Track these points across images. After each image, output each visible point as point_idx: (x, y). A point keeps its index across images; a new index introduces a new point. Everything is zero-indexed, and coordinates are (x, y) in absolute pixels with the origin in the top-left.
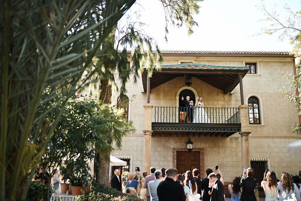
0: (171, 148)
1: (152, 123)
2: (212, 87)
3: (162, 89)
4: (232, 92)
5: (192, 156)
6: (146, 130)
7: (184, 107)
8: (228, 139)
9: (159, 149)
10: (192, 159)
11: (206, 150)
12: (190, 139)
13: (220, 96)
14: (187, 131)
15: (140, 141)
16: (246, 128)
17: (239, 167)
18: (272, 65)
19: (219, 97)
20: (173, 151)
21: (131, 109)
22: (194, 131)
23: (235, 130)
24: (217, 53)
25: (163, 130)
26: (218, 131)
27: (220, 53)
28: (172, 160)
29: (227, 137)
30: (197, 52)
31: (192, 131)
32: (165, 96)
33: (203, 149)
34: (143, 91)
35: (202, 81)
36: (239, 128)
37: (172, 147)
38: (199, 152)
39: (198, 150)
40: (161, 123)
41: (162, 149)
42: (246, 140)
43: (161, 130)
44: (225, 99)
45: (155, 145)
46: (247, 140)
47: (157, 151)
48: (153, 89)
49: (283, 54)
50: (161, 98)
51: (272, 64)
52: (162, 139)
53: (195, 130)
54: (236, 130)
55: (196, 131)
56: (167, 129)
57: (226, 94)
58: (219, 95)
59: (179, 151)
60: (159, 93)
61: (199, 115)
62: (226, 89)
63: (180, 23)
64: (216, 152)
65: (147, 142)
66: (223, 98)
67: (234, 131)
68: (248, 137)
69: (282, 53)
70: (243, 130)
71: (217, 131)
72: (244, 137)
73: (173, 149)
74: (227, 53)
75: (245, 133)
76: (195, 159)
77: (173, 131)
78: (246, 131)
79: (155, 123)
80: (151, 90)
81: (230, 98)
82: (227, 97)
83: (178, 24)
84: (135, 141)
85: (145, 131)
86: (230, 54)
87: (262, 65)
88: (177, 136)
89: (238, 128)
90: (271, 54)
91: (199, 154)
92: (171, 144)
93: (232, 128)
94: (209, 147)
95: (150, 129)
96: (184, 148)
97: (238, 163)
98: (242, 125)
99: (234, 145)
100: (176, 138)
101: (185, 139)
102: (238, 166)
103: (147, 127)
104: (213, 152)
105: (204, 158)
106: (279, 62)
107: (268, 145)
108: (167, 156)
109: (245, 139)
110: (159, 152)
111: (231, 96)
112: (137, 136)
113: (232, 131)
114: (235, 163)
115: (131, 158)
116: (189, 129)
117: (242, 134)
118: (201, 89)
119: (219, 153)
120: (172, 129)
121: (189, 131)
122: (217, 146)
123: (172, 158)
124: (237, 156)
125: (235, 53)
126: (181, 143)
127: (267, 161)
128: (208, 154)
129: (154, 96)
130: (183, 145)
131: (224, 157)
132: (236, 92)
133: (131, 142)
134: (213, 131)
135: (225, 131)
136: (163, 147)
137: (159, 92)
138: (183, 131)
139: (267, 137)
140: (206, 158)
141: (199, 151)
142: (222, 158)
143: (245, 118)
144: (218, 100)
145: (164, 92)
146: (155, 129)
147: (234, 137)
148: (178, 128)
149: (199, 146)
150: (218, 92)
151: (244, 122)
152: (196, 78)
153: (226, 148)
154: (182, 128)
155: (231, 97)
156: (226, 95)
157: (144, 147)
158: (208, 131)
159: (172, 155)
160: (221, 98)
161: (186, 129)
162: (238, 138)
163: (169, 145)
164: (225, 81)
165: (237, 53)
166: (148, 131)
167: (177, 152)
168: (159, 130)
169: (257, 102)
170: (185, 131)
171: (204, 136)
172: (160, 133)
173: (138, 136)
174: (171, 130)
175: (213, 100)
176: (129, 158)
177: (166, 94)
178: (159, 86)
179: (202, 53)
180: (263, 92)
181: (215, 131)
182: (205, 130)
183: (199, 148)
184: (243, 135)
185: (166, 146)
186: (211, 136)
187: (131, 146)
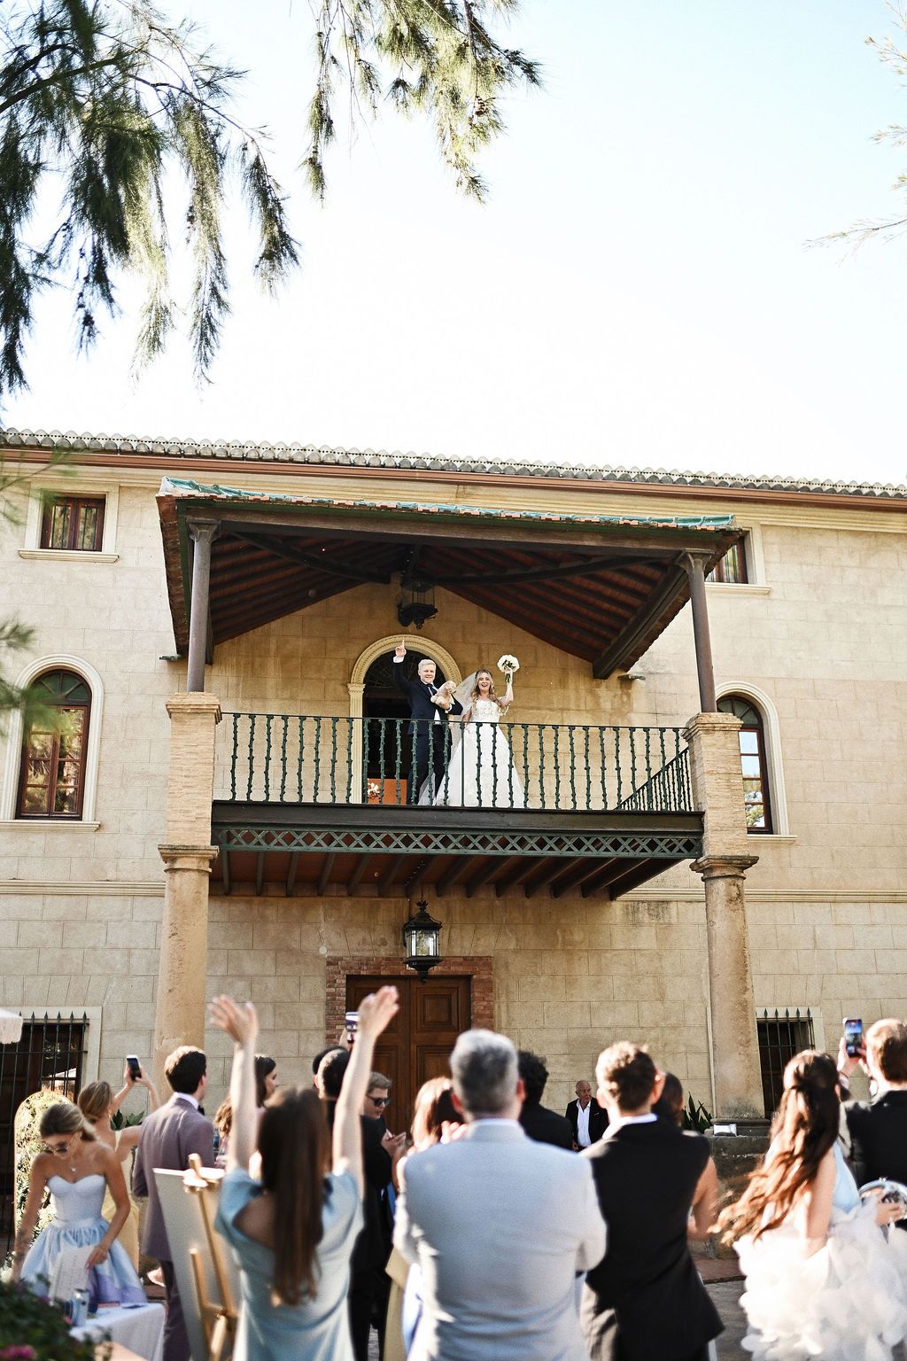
0: (318, 957)
1: (216, 804)
2: (532, 641)
3: (273, 647)
4: (635, 670)
5: (428, 1004)
6: (176, 843)
7: (399, 722)
8: (617, 907)
9: (250, 967)
10: (429, 1018)
11: (507, 965)
12: (423, 905)
13: (577, 690)
14: (411, 850)
15: (145, 922)
16: (728, 837)
17: (673, 1054)
18: (820, 543)
19: (572, 694)
20: (328, 973)
21: (104, 748)
22: (455, 852)
23: (671, 849)
24: (562, 472)
25: (278, 844)
26: (583, 853)
27: (575, 472)
28: (322, 1024)
29: (613, 897)
30: (458, 465)
31: (443, 850)
32: (288, 681)
33: (486, 962)
34: (172, 651)
35: (484, 613)
36: (691, 838)
37: (323, 951)
38: (468, 978)
39: (460, 970)
40: (266, 805)
41: (269, 963)
42: (731, 901)
43: (265, 846)
44: (598, 703)
45: (230, 945)
46: (737, 900)
47: (241, 976)
48: (226, 645)
49: (872, 493)
50: (270, 693)
51: (819, 541)
52: (271, 912)
53: (456, 847)
54: (680, 845)
55: (463, 851)
56: (299, 838)
57: (605, 677)
58: (571, 685)
59: (363, 973)
60: (257, 666)
61: (479, 765)
62: (607, 649)
63: (413, 78)
64: (553, 976)
65: (182, 911)
66: (589, 698)
67: (668, 854)
68: (739, 882)
69: (865, 491)
70: (717, 843)
71: (575, 853)
72: (721, 885)
73: (329, 964)
74: (612, 477)
75: (728, 861)
76: (444, 1017)
77: (333, 848)
78: (729, 853)
79: (232, 804)
80: (216, 647)
81: (625, 699)
82: (607, 692)
83: (400, 83)
84: (120, 921)
85: (173, 848)
86: (625, 478)
87: (773, 544)
88: (350, 895)
89: (685, 839)
90: (819, 490)
91: (468, 992)
92: (321, 937)
93: (656, 838)
94: (515, 951)
95: (202, 836)
96: (388, 959)
97: (667, 1032)
98: (710, 821)
99: (646, 938)
100: (347, 902)
101: (393, 909)
102: (667, 1049)
103: (187, 826)
104: (542, 979)
105: (491, 1009)
106: (850, 531)
107: (815, 939)
108: (293, 1002)
109: (729, 894)
110: (251, 980)
111: (630, 688)
112: (130, 891)
113: (657, 854)
114: (653, 1034)
115: (94, 1014)
116: (427, 842)
117: (711, 869)
118: (480, 651)
119: (570, 982)
120: (329, 840)
121: (423, 850)
122: (559, 947)
123: (322, 1013)
124: (662, 999)
125: (647, 476)
126: (371, 930)
127: (810, 1021)
128: (513, 988)
129: (233, 681)
130: (384, 943)
131: (595, 1004)
132: (652, 670)
133: (98, 925)
134: (557, 853)
135: (621, 854)
136: (277, 951)
137: (258, 661)
138: (392, 849)
139: (807, 898)
140: (504, 1008)
141: (468, 971)
142: (586, 1009)
143: (723, 783)
144: (562, 710)
145: (285, 660)
146: (230, 837)
147: (644, 897)
148: (365, 833)
149: (467, 944)
150: (565, 670)
151: (721, 805)
152: (451, 594)
153: (608, 955)
154: (384, 833)
155: (629, 696)
156: (604, 683)
157: (166, 944)
158: (532, 853)
159: (323, 996)
160: (578, 699)
161: (407, 841)
162: (668, 902)
163: (308, 944)
164: (606, 605)
165: (660, 477)
166: (188, 851)
167: (349, 978)
168: (252, 846)
169: (755, 721)
170: (403, 849)
171: (493, 895)
172: (260, 879)
173: (138, 891)
174: (325, 848)
175: (539, 709)
176: (79, 1016)
177: (295, 672)
178: (260, 629)
179: (488, 466)
180: (783, 674)
181: (564, 853)
182: (513, 848)
183: (465, 958)
184: (716, 873)
185: (290, 951)
186: (528, 894)
187: (94, 948)
